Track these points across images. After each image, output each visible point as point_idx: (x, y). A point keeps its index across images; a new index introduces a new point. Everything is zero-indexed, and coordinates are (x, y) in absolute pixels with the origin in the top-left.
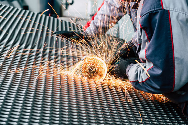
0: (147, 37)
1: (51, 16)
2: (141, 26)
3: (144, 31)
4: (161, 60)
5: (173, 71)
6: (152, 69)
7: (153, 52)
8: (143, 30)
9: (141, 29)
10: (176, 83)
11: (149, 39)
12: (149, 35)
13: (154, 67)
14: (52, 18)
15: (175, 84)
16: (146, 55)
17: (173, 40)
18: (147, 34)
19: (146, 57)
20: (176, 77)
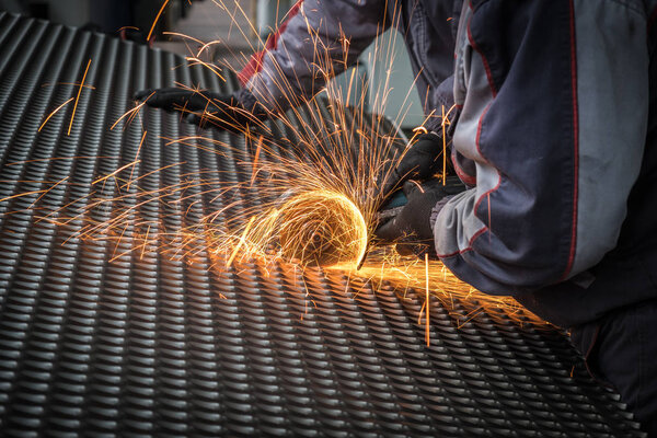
0: (490, 79)
1: (129, 38)
2: (471, 40)
3: (480, 58)
4: (529, 162)
5: (572, 204)
6: (495, 194)
7: (506, 130)
8: (475, 54)
9: (470, 49)
10: (578, 250)
11: (495, 85)
12: (498, 73)
13: (505, 188)
14: (130, 44)
15: (575, 252)
16: (482, 142)
17: (579, 92)
18: (491, 68)
19: (480, 146)
20: (580, 228)
